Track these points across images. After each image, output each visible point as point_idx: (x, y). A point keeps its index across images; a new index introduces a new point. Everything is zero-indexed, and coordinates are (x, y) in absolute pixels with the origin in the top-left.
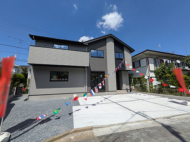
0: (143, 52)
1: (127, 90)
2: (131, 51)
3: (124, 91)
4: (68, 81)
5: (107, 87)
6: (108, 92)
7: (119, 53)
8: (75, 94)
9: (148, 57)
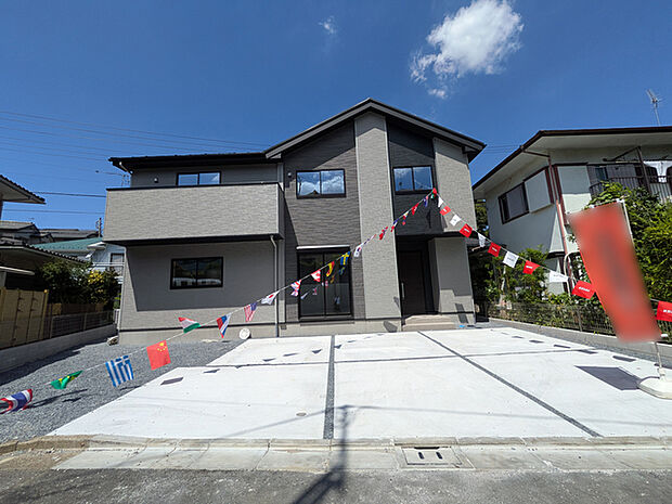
0: (526, 146)
1: (461, 313)
2: (467, 149)
3: (444, 316)
4: (221, 286)
5: (360, 303)
6: (364, 322)
7: (411, 167)
8: (245, 328)
9: (555, 166)
